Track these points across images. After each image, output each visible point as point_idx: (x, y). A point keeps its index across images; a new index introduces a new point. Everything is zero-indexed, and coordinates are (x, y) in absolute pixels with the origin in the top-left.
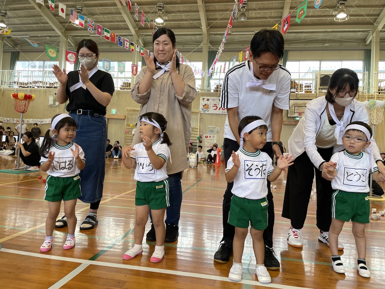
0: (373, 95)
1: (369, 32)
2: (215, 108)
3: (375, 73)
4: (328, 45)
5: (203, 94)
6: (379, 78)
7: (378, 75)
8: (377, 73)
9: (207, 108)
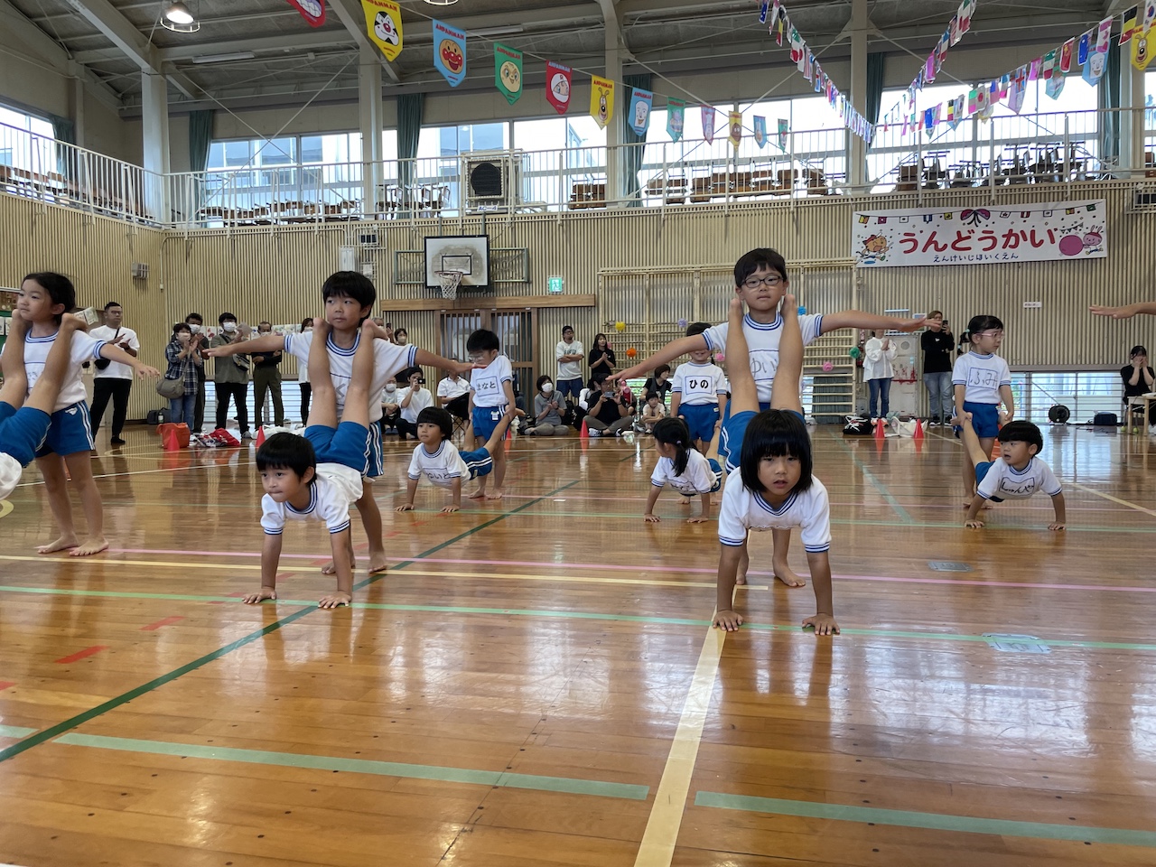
2: (911, 245)
5: (863, 201)
9: (878, 249)
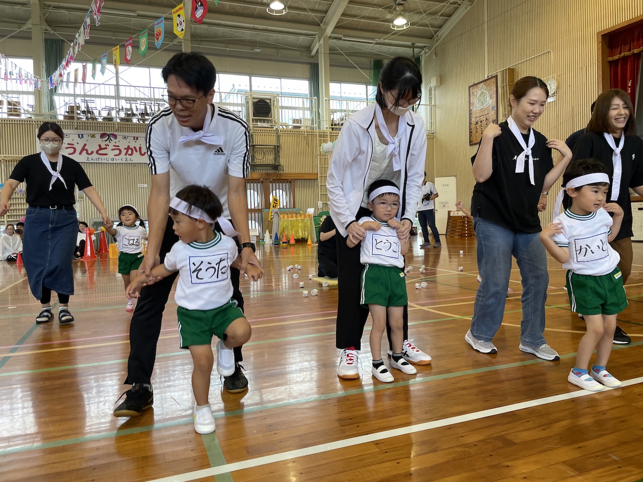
0: (326, 132)
1: (314, 36)
2: (72, 150)
3: (326, 100)
4: (260, 50)
6: (331, 108)
7: (329, 103)
8: (329, 100)
